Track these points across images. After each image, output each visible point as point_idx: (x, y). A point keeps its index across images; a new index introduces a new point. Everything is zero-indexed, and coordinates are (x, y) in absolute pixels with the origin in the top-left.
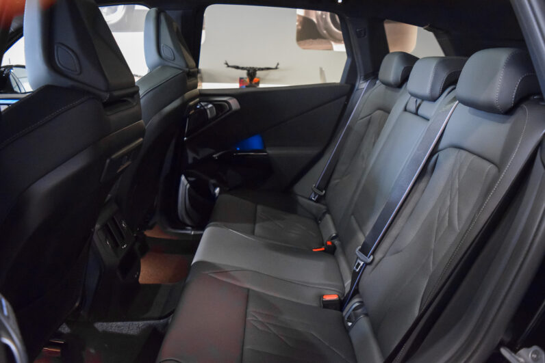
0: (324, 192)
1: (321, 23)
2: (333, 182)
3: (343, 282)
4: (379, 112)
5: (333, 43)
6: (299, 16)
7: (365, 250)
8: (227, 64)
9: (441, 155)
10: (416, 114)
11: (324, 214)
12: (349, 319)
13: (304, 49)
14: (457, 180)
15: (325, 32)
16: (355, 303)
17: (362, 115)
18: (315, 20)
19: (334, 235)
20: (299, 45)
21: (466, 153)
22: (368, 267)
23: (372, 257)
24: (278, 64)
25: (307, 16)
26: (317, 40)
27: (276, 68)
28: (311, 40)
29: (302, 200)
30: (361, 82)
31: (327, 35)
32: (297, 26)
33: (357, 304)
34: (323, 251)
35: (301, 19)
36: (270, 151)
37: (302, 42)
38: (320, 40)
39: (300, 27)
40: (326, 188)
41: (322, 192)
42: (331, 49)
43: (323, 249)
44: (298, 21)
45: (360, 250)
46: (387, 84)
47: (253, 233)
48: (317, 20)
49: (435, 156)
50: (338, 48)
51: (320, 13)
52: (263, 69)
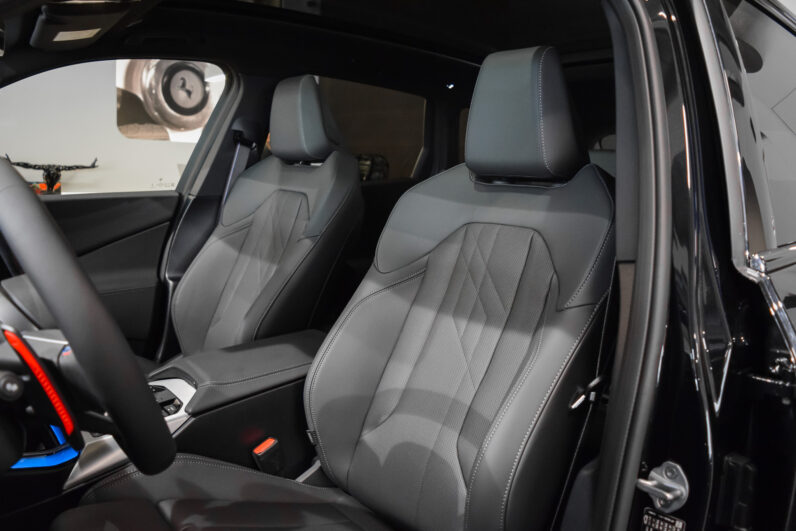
1: (150, 101)
5: (168, 130)
6: (117, 88)
13: (129, 138)
15: (156, 114)
20: (122, 131)
24: (96, 160)
25: (129, 90)
26: (145, 125)
27: (94, 166)
28: (137, 125)
31: (160, 119)
32: (116, 103)
35: (121, 94)
37: (124, 127)
38: (148, 126)
39: (120, 106)
42: (167, 138)
44: (116, 94)
48: (145, 96)
50: (175, 136)
51: (147, 86)
52: (70, 168)
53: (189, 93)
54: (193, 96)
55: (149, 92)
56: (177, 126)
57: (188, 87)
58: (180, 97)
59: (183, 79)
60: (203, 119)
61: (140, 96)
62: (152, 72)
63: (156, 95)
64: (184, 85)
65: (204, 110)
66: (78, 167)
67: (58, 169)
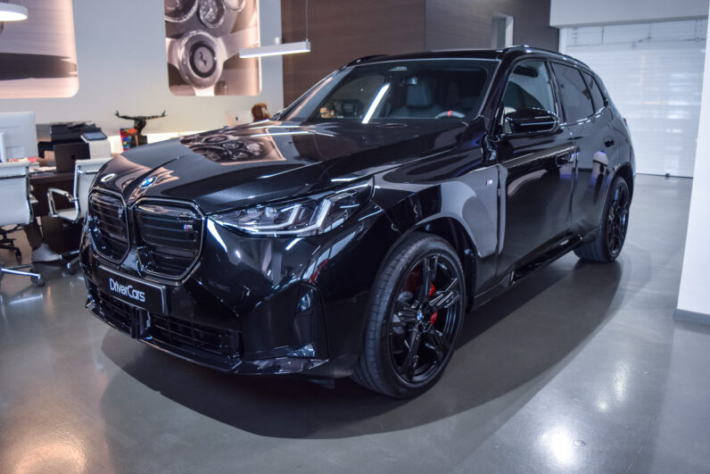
1: (183, 69)
5: (195, 88)
8: (117, 115)
13: (176, 95)
15: (187, 78)
20: (171, 90)
27: (163, 115)
31: (189, 82)
37: (173, 87)
38: (182, 86)
42: (194, 94)
48: (180, 66)
50: (199, 92)
51: (181, 59)
52: (149, 118)
53: (205, 62)
54: (208, 64)
55: (182, 63)
56: (201, 86)
57: (204, 58)
58: (200, 65)
59: (201, 53)
60: (215, 79)
61: (177, 66)
62: (183, 49)
63: (186, 65)
64: (202, 57)
65: (214, 74)
66: (153, 117)
67: (145, 118)
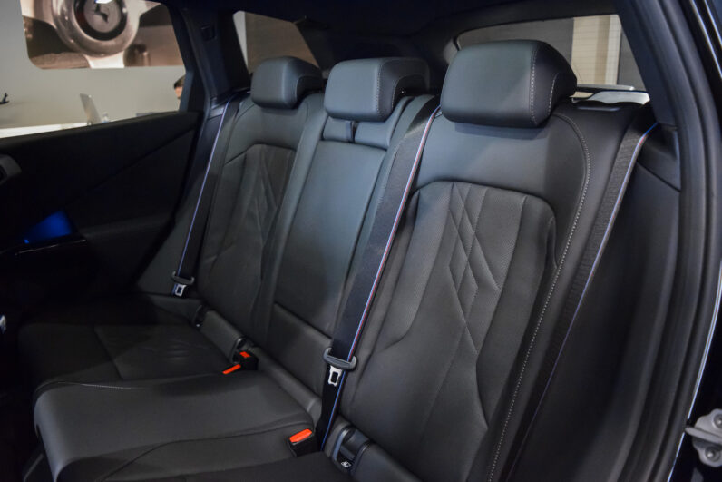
0: (193, 279)
1: (64, 28)
2: (208, 261)
3: (301, 407)
4: (258, 147)
5: (87, 57)
6: (25, 18)
7: (339, 351)
9: (425, 194)
10: (352, 141)
11: (202, 313)
12: (341, 457)
13: (44, 68)
14: (469, 225)
15: (72, 41)
16: (341, 432)
17: (229, 155)
18: (53, 24)
19: (240, 340)
20: (35, 63)
21: (469, 185)
22: (350, 374)
23: (354, 359)
24: (6, 96)
25: (40, 19)
26: (62, 54)
27: (4, 102)
28: (53, 55)
29: (158, 300)
30: (213, 107)
31: (77, 47)
32: (26, 33)
33: (345, 433)
34: (238, 370)
35: (30, 24)
36: (89, 235)
37: (40, 59)
39: (30, 36)
40: (195, 272)
41: (190, 279)
42: (87, 66)
43: (237, 367)
44: (25, 25)
45: (329, 354)
46: (268, 106)
47: (117, 378)
48: (56, 19)
49: (415, 196)
50: (96, 63)
51: (59, 12)
53: (105, 17)
54: (109, 19)
55: (61, 19)
56: (97, 52)
57: (104, 11)
58: (96, 21)
60: (125, 41)
63: (70, 22)
64: (98, 9)
65: (123, 34)
